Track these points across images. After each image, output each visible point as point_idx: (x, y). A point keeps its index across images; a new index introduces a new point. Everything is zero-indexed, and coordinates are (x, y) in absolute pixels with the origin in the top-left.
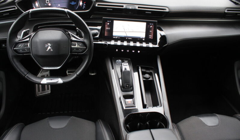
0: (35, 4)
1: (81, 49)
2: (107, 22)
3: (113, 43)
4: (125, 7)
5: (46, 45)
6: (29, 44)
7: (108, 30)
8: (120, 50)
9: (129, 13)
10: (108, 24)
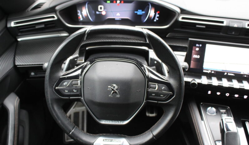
0: (81, 11)
1: (164, 95)
2: (195, 46)
3: (204, 81)
4: (227, 24)
5: (109, 87)
6: (79, 82)
7: (196, 59)
8: (214, 93)
9: (232, 33)
10: (197, 49)
